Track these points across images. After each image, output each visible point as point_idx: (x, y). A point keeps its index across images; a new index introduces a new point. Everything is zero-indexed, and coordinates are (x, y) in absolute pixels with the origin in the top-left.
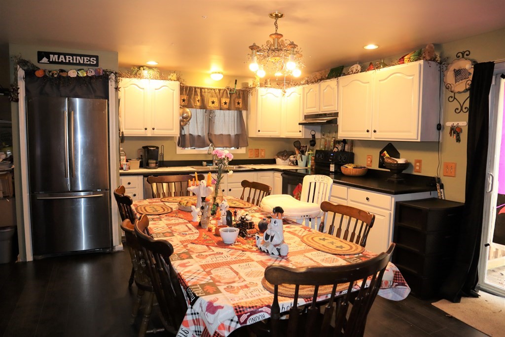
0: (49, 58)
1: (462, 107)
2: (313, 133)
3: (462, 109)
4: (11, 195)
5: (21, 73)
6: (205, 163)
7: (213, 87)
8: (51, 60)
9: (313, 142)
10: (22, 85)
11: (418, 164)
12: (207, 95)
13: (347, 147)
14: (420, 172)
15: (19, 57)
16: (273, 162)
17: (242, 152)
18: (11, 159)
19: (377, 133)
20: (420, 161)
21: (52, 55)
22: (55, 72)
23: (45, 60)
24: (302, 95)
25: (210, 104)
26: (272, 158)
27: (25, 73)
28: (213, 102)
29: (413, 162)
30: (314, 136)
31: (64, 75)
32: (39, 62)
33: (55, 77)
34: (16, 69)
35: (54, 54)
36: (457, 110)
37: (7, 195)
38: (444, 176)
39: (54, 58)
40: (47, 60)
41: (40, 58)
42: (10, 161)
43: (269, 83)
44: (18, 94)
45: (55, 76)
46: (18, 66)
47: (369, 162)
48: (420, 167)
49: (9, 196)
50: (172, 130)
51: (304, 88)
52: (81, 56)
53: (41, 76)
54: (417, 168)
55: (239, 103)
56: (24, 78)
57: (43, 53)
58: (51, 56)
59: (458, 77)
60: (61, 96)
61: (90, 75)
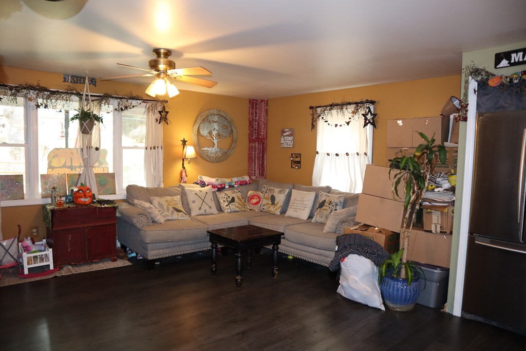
0: (509, 59)
4: (448, 232)
5: (473, 85)
8: (513, 61)
10: (472, 100)
15: (472, 66)
18: (452, 189)
21: (515, 54)
22: (515, 76)
23: (504, 63)
27: (478, 85)
32: (496, 68)
33: (516, 84)
34: (467, 82)
35: (517, 51)
37: (444, 231)
39: (516, 57)
40: (508, 62)
41: (498, 62)
42: (452, 191)
44: (467, 111)
45: (515, 81)
46: (470, 78)
49: (446, 232)
53: (496, 85)
56: (475, 91)
57: (502, 54)
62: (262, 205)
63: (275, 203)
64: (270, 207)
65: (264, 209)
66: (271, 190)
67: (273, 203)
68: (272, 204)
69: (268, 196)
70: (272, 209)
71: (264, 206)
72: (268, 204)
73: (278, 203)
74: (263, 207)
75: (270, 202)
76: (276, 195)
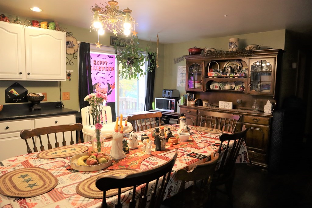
1: (70, 62)
3: (70, 63)
14: (46, 101)
20: (45, 94)
36: (67, 64)
38: (64, 100)
48: (46, 97)
59: (68, 45)
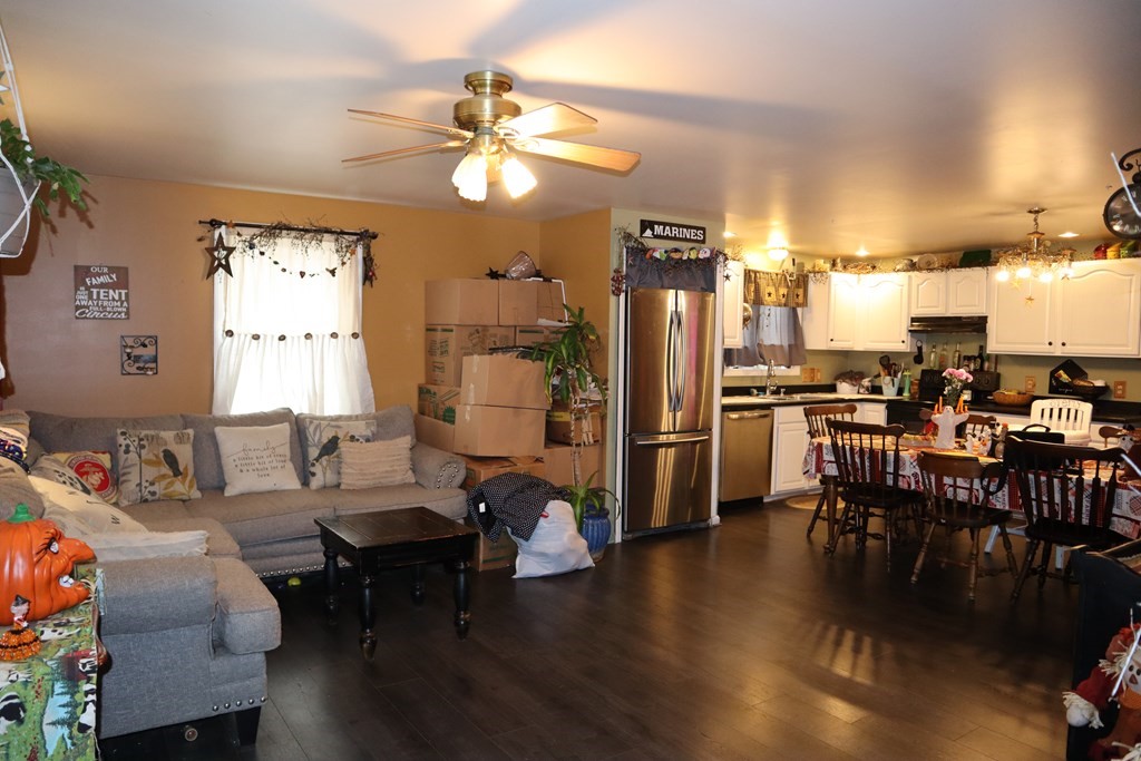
0: (653, 230)
2: (919, 345)
6: (755, 392)
7: (769, 271)
8: (655, 233)
9: (919, 359)
11: (1120, 387)
12: (762, 283)
13: (986, 365)
14: (1123, 397)
15: (625, 228)
16: (832, 389)
17: (794, 374)
19: (1067, 347)
20: (1123, 384)
23: (648, 233)
24: (905, 288)
25: (767, 297)
26: (829, 382)
27: (627, 252)
28: (770, 294)
29: (1112, 386)
30: (920, 349)
31: (676, 256)
32: (641, 236)
35: (659, 223)
39: (658, 229)
40: (651, 233)
41: (643, 231)
43: (839, 265)
47: (1030, 387)
48: (1124, 390)
50: (735, 337)
51: (910, 277)
52: (688, 227)
54: (1119, 392)
55: (798, 296)
57: (647, 223)
58: (656, 227)
60: (663, 287)
61: (701, 256)
62: (144, 484)
63: (181, 469)
64: (171, 483)
65: (153, 494)
66: (152, 439)
67: (177, 473)
68: (176, 475)
69: (157, 456)
70: (180, 488)
71: (152, 484)
72: (164, 477)
73: (186, 468)
74: (152, 489)
75: (166, 470)
76: (174, 448)
